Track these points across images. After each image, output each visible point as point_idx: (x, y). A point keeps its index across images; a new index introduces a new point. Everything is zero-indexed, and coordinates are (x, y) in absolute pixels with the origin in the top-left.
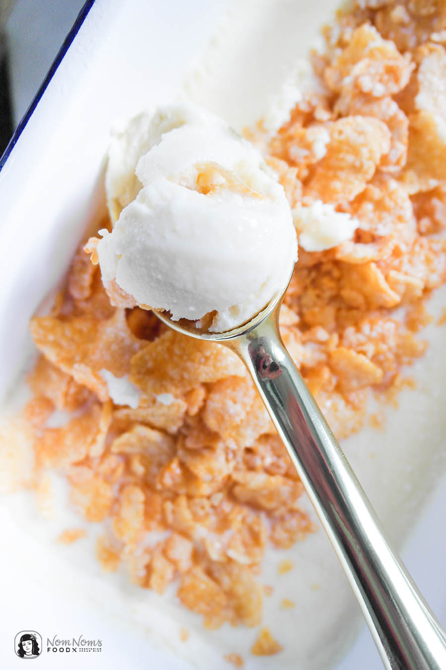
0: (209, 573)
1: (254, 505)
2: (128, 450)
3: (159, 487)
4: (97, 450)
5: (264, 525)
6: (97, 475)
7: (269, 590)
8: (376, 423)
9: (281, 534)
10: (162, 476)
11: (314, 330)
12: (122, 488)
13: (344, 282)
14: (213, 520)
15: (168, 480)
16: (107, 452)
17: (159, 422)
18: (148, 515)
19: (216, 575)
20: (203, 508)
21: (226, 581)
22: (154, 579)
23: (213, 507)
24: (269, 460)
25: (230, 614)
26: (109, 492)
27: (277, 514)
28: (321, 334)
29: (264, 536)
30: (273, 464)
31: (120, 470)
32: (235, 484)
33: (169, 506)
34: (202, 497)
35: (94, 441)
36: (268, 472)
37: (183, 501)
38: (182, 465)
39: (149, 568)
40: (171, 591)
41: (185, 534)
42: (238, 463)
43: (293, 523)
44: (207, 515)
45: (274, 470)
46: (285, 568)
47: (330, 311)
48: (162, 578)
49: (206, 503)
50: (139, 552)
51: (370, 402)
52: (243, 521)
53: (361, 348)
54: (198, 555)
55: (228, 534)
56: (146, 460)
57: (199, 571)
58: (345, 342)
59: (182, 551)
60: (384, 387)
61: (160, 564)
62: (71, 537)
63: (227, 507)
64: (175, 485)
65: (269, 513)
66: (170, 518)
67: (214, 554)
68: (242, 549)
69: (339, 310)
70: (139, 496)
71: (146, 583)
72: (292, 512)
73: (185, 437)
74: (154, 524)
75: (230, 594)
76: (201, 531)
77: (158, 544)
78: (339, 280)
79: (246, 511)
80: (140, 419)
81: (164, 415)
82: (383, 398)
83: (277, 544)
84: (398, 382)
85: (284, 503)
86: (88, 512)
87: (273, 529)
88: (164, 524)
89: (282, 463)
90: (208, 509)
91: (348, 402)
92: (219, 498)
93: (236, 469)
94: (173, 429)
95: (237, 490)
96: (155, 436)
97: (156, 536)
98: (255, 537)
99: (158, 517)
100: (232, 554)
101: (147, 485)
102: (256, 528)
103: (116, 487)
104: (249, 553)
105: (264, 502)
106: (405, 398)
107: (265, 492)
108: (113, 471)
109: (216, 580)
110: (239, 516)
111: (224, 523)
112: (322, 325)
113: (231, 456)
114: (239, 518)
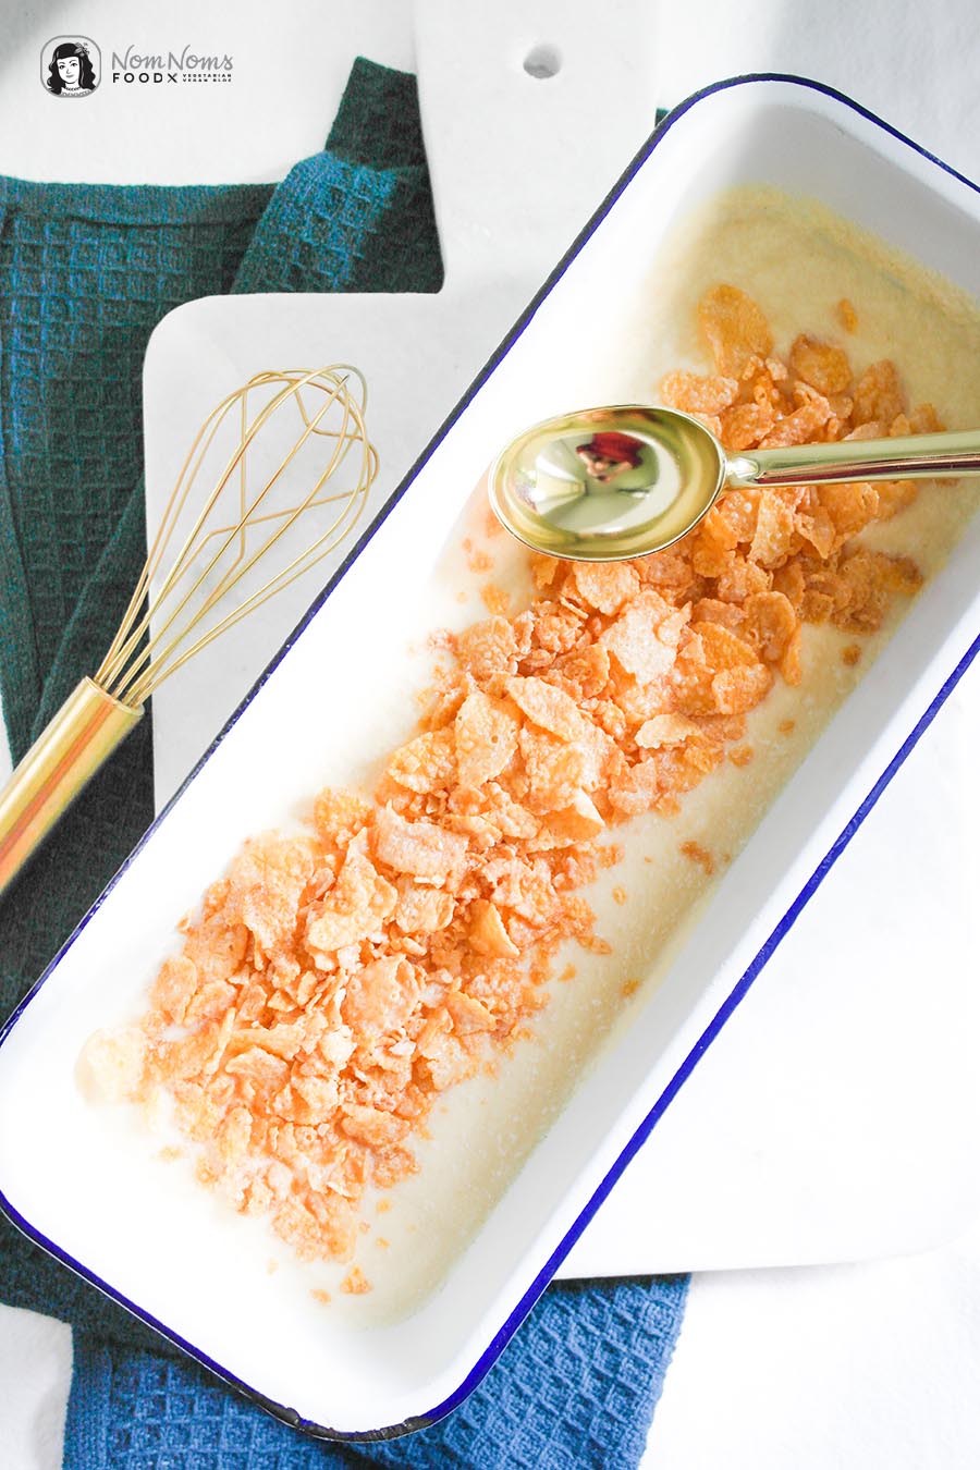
0: (308, 1205)
1: (360, 1141)
2: (242, 1071)
3: (268, 1111)
4: (213, 1067)
5: (368, 1162)
6: (206, 1093)
7: (365, 1227)
8: (490, 1070)
9: (383, 1173)
10: (274, 1100)
11: (439, 972)
12: (228, 1112)
13: (473, 927)
14: (317, 1150)
15: (278, 1106)
16: (222, 1069)
17: (275, 1047)
18: (254, 1140)
19: (314, 1207)
20: (309, 1137)
21: (323, 1215)
22: (252, 1203)
23: (319, 1137)
24: (378, 1097)
25: (324, 1248)
26: (218, 1112)
27: (382, 1151)
28: (446, 977)
29: (366, 1173)
30: (383, 1101)
31: (231, 1091)
32: (345, 1116)
33: (275, 1132)
34: (310, 1125)
35: (211, 1058)
36: (377, 1107)
37: (290, 1128)
38: (294, 1091)
39: (247, 1192)
40: (267, 1218)
41: (287, 1163)
42: (349, 1097)
43: (396, 1162)
44: (312, 1145)
45: (385, 1106)
46: (384, 1207)
47: (456, 956)
48: (260, 1202)
49: (313, 1133)
50: (239, 1176)
51: (485, 1048)
52: (347, 1155)
53: (483, 999)
54: (297, 1186)
55: (331, 1167)
56: (258, 1084)
57: (298, 1201)
58: (472, 989)
59: (282, 1178)
60: (501, 1033)
61: (259, 1189)
62: (171, 1154)
63: (333, 1139)
64: (285, 1111)
65: (374, 1150)
66: (275, 1144)
67: (316, 1184)
68: (343, 1183)
69: (467, 954)
70: (247, 1118)
71: (244, 1209)
72: (397, 1150)
73: (300, 1064)
74: (257, 1150)
75: (325, 1228)
76: (304, 1161)
77: (259, 1170)
78: (470, 925)
79: (351, 1145)
80: (258, 1041)
81: (282, 1040)
82: (499, 1046)
83: (379, 1182)
84: (515, 1032)
85: (390, 1142)
86: (193, 1130)
87: (377, 1167)
88: (269, 1151)
89: (392, 1099)
90: (313, 1138)
91: (463, 1046)
92: (325, 1129)
93: (346, 1101)
94: (290, 1056)
95: (346, 1122)
96: (271, 1059)
97: (259, 1162)
98: (358, 1173)
99: (263, 1142)
100: (331, 1185)
101: (256, 1109)
102: (360, 1163)
103: (224, 1108)
104: (348, 1188)
105: (369, 1137)
106: (522, 1049)
107: (373, 1127)
108: (224, 1091)
109: (313, 1212)
110: (343, 1149)
111: (329, 1156)
112: (447, 968)
113: (343, 1088)
114: (344, 1150)
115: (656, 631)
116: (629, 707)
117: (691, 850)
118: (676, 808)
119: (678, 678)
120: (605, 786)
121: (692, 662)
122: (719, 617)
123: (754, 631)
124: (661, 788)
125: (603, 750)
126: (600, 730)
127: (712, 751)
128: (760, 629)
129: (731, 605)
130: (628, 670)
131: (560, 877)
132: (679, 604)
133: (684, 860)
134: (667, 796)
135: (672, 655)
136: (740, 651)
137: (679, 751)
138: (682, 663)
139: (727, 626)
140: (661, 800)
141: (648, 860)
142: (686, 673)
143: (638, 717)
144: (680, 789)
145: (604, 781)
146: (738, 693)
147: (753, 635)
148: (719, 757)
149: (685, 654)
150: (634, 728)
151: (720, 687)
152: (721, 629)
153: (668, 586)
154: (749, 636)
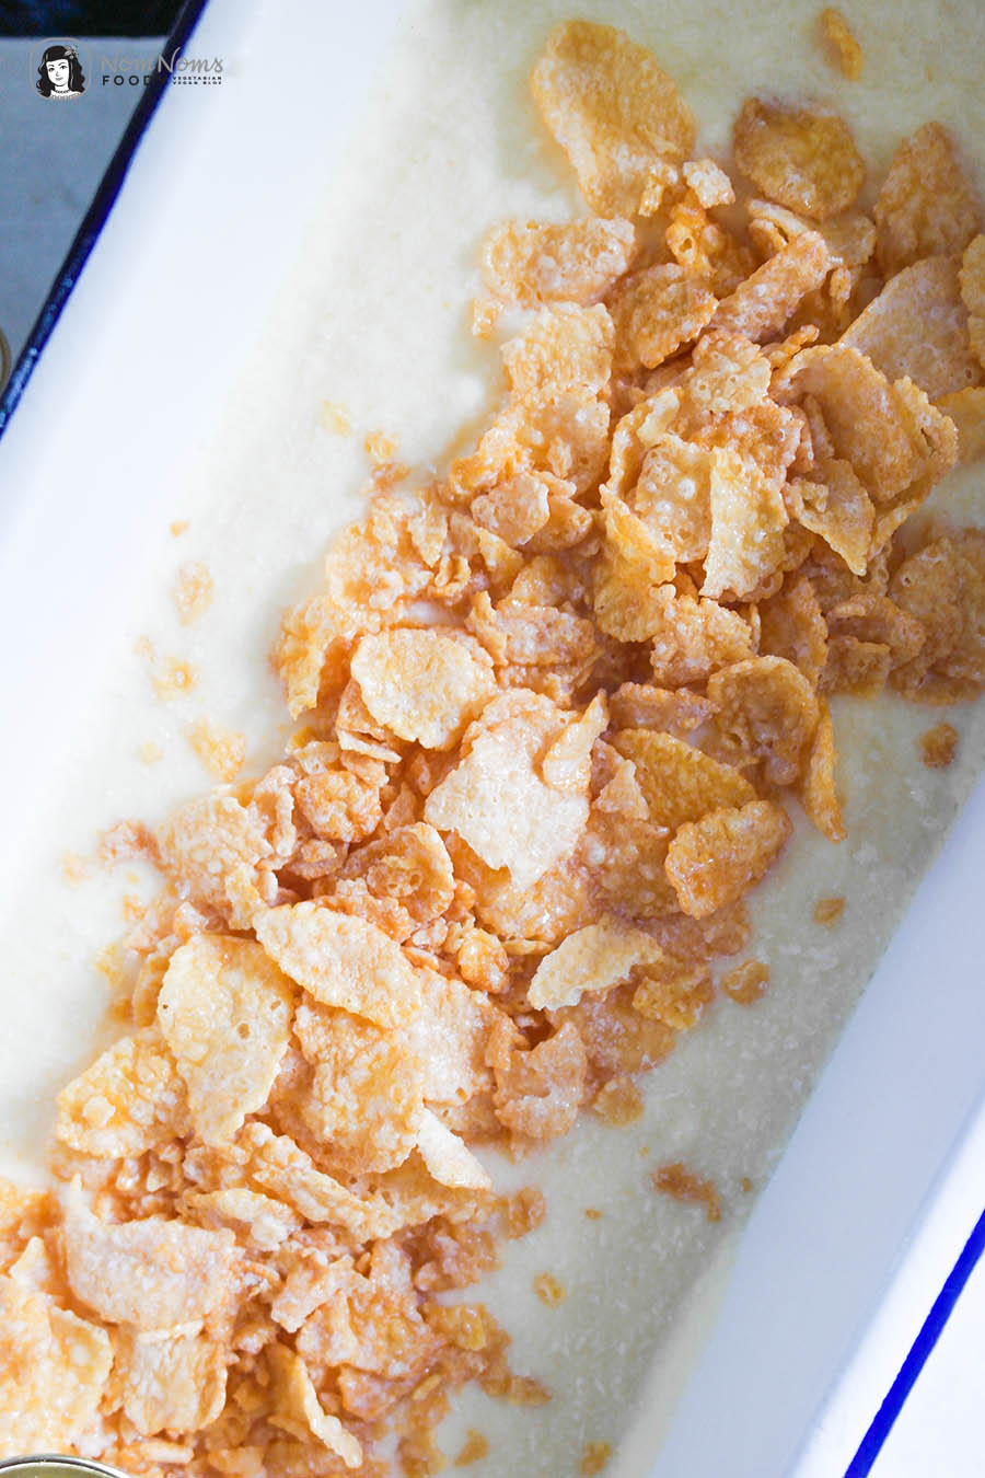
13: (275, 1392)
78: (268, 1389)
115: (538, 768)
116: (509, 927)
117: (675, 1182)
118: (629, 1105)
119: (599, 853)
120: (487, 1088)
121: (620, 817)
122: (662, 720)
123: (738, 731)
124: (598, 1073)
125: (471, 1023)
126: (458, 986)
127: (687, 985)
128: (749, 724)
129: (683, 692)
130: (493, 863)
131: (426, 1274)
132: (581, 699)
133: (662, 1204)
134: (611, 1086)
135: (578, 810)
136: (715, 779)
137: (624, 994)
138: (601, 822)
139: (682, 733)
140: (602, 1098)
141: (593, 1214)
142: (612, 840)
143: (528, 947)
144: (636, 1067)
145: (483, 1078)
146: (721, 870)
147: (736, 739)
148: (704, 992)
149: (605, 803)
150: (523, 969)
151: (680, 866)
152: (667, 741)
153: (553, 667)
154: (730, 744)
